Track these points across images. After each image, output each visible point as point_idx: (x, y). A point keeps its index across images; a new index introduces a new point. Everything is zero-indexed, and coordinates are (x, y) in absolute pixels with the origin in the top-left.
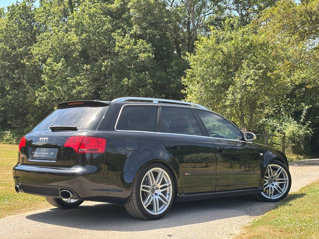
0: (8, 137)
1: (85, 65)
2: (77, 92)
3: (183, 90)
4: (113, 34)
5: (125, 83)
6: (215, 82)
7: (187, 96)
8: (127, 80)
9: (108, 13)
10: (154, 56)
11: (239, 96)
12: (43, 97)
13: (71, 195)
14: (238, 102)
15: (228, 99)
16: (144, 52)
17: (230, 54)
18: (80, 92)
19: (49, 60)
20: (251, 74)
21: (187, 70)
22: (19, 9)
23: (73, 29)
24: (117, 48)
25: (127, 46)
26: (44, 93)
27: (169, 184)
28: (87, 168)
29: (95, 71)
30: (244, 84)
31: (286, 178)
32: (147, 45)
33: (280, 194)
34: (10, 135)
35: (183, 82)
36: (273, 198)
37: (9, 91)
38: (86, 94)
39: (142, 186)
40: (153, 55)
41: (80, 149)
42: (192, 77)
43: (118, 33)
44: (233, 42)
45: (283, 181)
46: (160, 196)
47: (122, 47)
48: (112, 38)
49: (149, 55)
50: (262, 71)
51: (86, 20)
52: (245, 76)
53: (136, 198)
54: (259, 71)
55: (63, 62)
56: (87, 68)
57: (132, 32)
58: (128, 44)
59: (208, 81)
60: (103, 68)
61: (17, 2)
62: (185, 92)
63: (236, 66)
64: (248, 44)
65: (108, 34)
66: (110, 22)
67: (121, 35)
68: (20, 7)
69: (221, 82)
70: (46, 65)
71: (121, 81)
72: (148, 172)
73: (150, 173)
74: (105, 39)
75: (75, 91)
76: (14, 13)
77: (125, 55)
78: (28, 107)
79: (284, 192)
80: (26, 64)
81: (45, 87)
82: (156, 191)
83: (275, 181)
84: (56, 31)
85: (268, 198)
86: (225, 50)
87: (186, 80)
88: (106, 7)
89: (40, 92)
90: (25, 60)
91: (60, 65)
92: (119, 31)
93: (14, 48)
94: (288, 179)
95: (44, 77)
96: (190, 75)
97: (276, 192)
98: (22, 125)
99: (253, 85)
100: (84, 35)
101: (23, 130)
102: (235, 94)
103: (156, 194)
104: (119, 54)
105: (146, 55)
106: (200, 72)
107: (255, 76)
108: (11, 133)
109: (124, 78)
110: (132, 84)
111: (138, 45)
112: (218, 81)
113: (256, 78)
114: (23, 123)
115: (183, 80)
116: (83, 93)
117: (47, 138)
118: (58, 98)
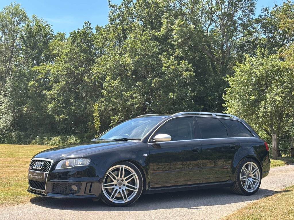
0: (71, 140)
1: (138, 82)
2: (130, 104)
3: (223, 104)
4: (160, 56)
5: (171, 96)
6: (250, 98)
7: (227, 109)
8: (173, 94)
9: (155, 38)
10: (195, 74)
11: (269, 109)
12: (101, 107)
14: (269, 114)
15: (261, 112)
16: (186, 71)
17: (262, 77)
18: (132, 104)
19: (108, 78)
20: (279, 93)
21: (227, 88)
22: (80, 35)
23: (128, 54)
24: (164, 68)
25: (172, 66)
26: (102, 104)
29: (146, 87)
30: (274, 100)
32: (189, 65)
34: (73, 139)
35: (223, 98)
38: (138, 105)
40: (193, 73)
42: (231, 94)
43: (164, 55)
44: (264, 67)
47: (168, 67)
48: (160, 60)
49: (190, 74)
50: (287, 90)
51: (139, 46)
52: (274, 94)
54: (285, 89)
55: (119, 79)
56: (139, 85)
57: (176, 54)
58: (172, 65)
59: (245, 97)
60: (153, 85)
61: (78, 29)
62: (225, 105)
63: (266, 85)
64: (276, 69)
65: (156, 55)
66: (157, 46)
67: (166, 57)
68: (81, 34)
69: (255, 98)
70: (106, 82)
71: (167, 95)
74: (154, 60)
75: (129, 104)
76: (75, 39)
77: (170, 73)
78: (88, 117)
80: (87, 80)
81: (103, 99)
84: (114, 54)
86: (258, 73)
87: (226, 96)
88: (153, 34)
89: (99, 103)
90: (86, 77)
91: (117, 82)
92: (165, 54)
93: (76, 67)
95: (104, 92)
96: (229, 92)
98: (83, 131)
99: (281, 100)
100: (137, 58)
101: (84, 135)
102: (266, 108)
104: (165, 73)
105: (188, 73)
106: (237, 90)
107: (282, 94)
108: (74, 137)
109: (170, 93)
110: (176, 97)
111: (181, 65)
112: (252, 98)
113: (283, 96)
114: (83, 129)
115: (223, 96)
116: (135, 105)
118: (113, 109)
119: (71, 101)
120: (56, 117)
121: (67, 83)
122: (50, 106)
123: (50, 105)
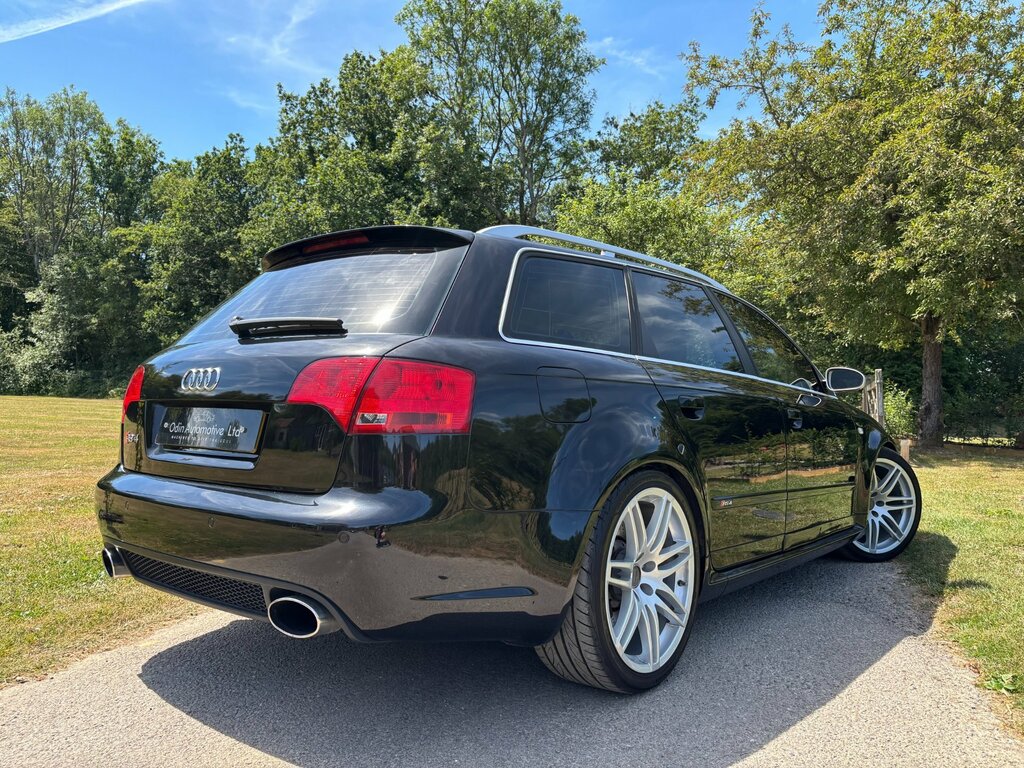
4: (388, 206)
9: (381, 169)
13: (319, 622)
22: (218, 162)
23: (316, 196)
27: (685, 546)
28: (390, 502)
31: (909, 495)
33: (895, 539)
36: (879, 551)
37: (198, 307)
39: (610, 565)
41: (360, 414)
43: (398, 205)
45: (900, 503)
46: (660, 594)
48: (387, 214)
51: (340, 180)
53: (590, 620)
57: (423, 203)
61: (214, 149)
65: (378, 205)
66: (384, 184)
67: (402, 208)
68: (219, 159)
72: (629, 509)
73: (634, 509)
74: (375, 213)
76: (208, 169)
79: (905, 533)
80: (230, 259)
82: (645, 577)
83: (880, 504)
84: (285, 198)
85: (867, 550)
88: (375, 160)
90: (229, 252)
92: (400, 201)
93: (208, 232)
94: (913, 498)
97: (884, 534)
100: (335, 208)
103: (646, 588)
117: (218, 370)
119: (194, 304)
120: (162, 338)
121: (188, 265)
122: (149, 314)
123: (148, 312)
